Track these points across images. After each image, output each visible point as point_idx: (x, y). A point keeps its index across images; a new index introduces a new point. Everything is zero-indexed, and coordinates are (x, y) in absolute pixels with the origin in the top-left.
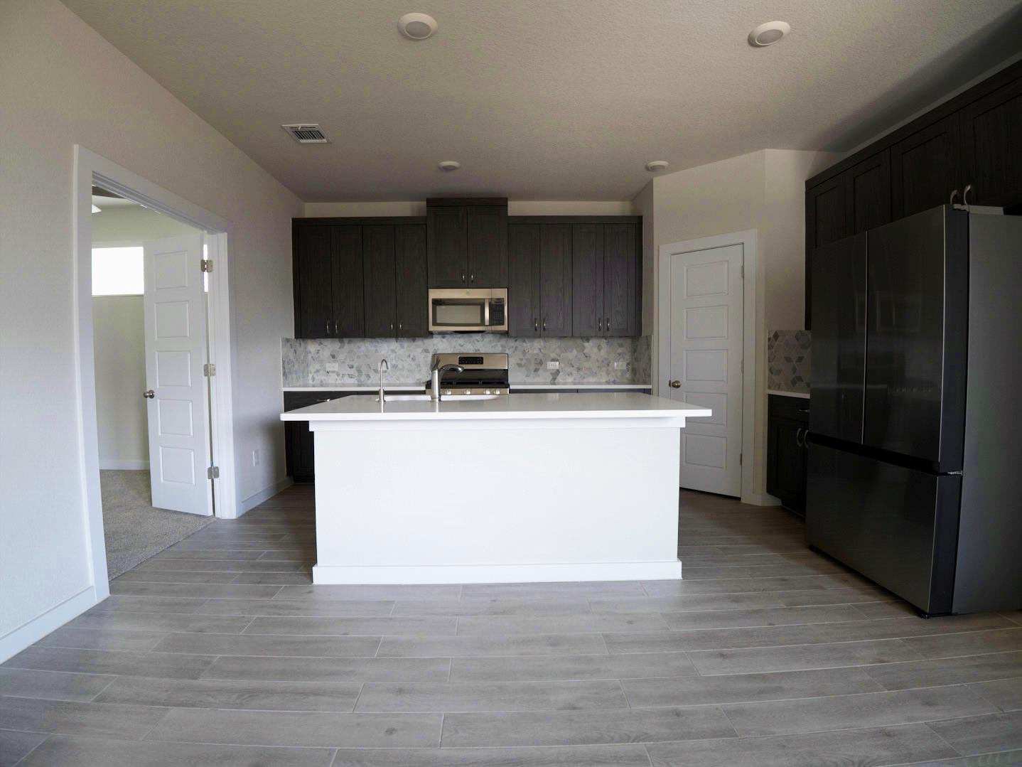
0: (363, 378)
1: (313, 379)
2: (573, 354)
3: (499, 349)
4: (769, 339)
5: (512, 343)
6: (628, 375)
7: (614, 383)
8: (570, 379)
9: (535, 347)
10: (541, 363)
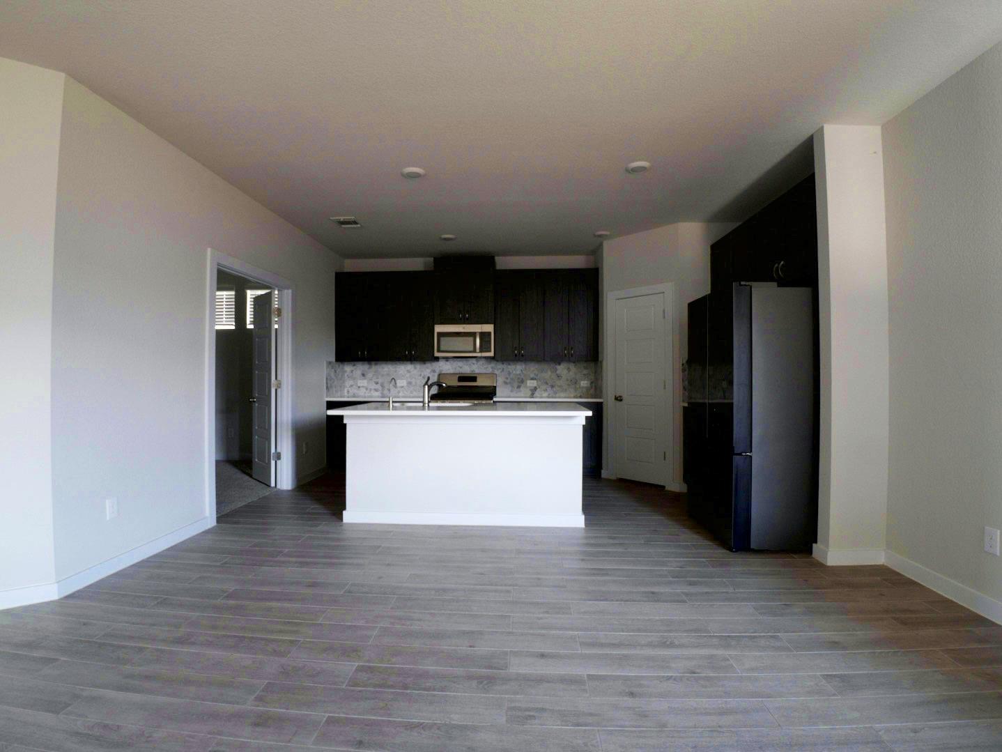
0: (386, 392)
1: (348, 391)
2: (548, 374)
3: (490, 370)
4: (683, 365)
6: (592, 391)
7: (581, 397)
8: (545, 394)
9: (517, 369)
10: (522, 381)
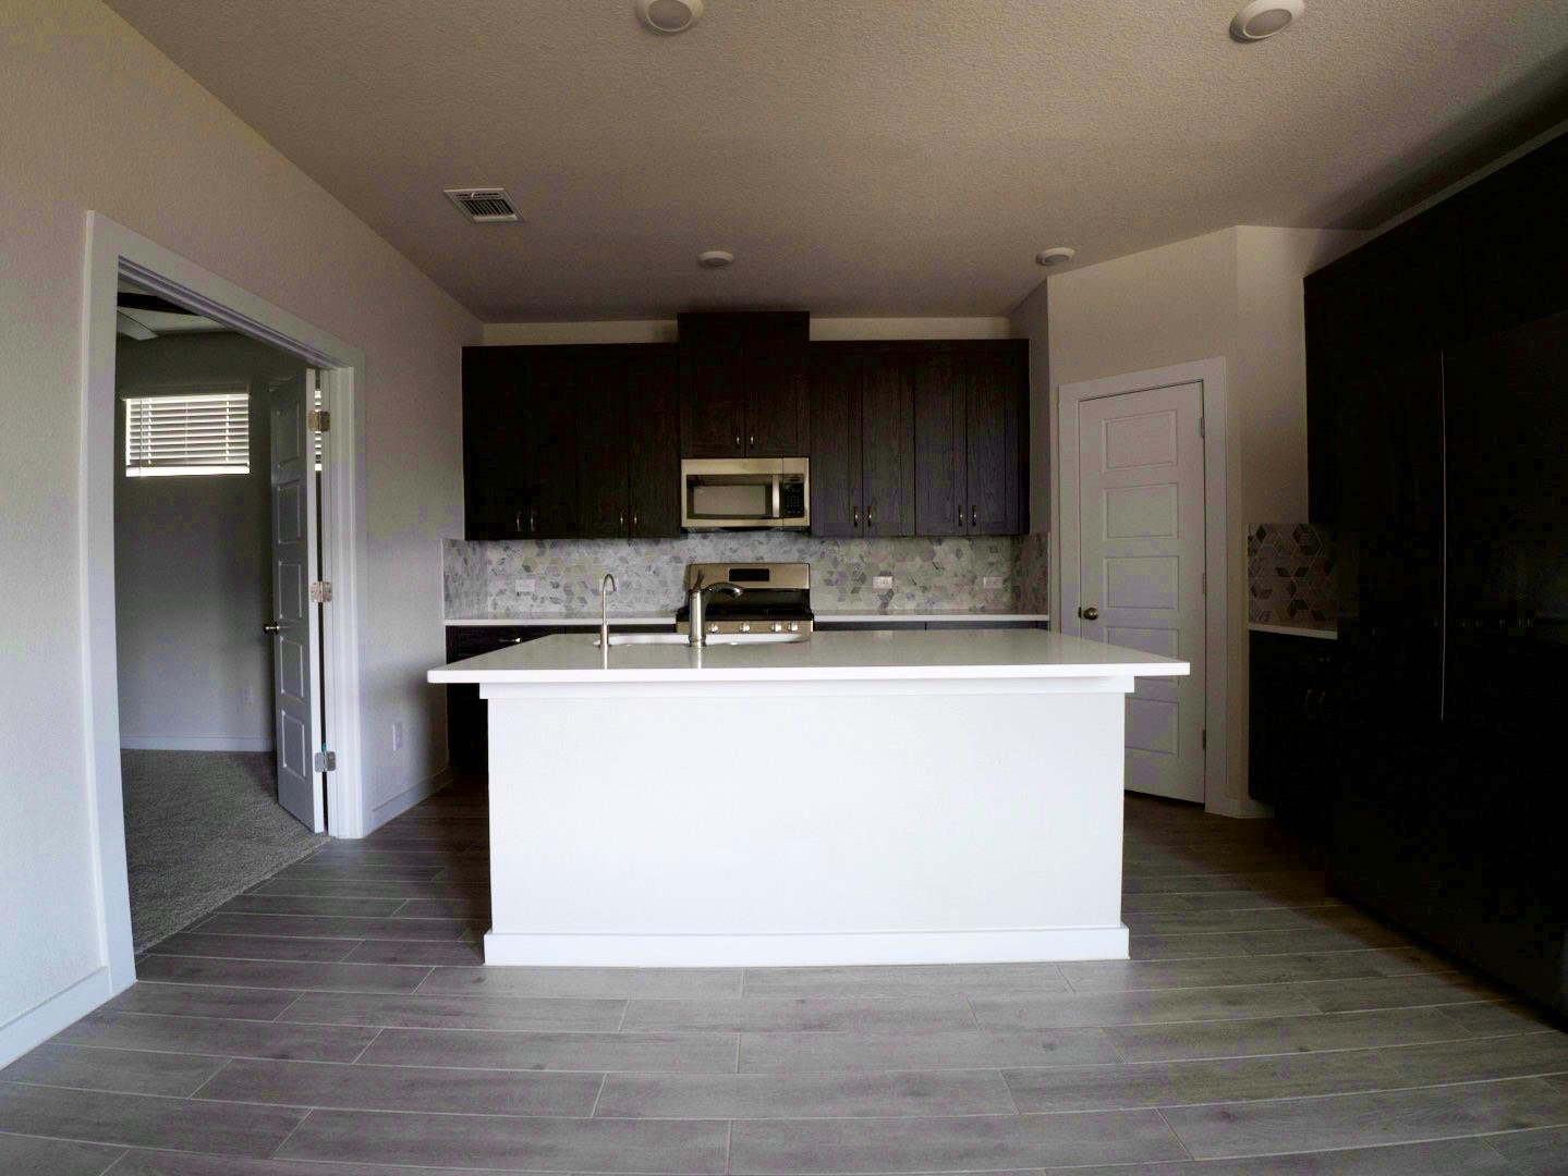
0: (575, 604)
1: (495, 605)
2: (915, 564)
3: (794, 556)
4: (1250, 539)
5: (815, 546)
6: (1006, 598)
7: (983, 611)
8: (911, 606)
9: (854, 552)
10: (863, 579)
